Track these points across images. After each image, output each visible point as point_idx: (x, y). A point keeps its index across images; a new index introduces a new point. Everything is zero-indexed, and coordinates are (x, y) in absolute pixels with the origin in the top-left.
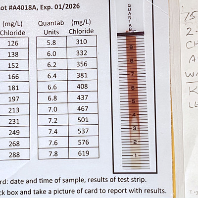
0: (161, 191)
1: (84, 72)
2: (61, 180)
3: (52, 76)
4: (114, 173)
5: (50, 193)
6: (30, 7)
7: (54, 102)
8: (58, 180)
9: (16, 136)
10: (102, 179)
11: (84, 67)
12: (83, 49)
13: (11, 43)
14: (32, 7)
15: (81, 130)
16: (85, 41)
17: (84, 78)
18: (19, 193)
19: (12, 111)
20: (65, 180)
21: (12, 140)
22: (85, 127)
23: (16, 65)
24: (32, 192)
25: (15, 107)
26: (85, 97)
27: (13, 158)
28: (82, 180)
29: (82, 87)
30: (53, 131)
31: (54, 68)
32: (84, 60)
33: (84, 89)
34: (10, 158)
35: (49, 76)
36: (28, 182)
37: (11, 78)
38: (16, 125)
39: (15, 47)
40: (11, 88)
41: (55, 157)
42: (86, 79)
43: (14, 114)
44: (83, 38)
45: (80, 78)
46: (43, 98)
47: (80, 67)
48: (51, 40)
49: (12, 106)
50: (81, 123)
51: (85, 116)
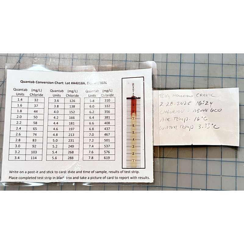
0: (147, 178)
1: (108, 115)
2: (95, 172)
3: (92, 118)
4: (122, 168)
5: (89, 178)
6: (82, 83)
7: (92, 131)
8: (93, 172)
9: (72, 148)
10: (116, 172)
11: (108, 113)
12: (108, 104)
13: (71, 101)
14: (83, 83)
15: (106, 146)
16: (109, 100)
17: (108, 119)
18: (72, 178)
19: (71, 135)
20: (97, 172)
21: (70, 150)
22: (108, 144)
23: (73, 112)
24: (79, 178)
25: (72, 133)
26: (108, 129)
27: (70, 160)
28: (106, 172)
29: (107, 123)
30: (91, 146)
31: (93, 114)
32: (108, 110)
33: (108, 125)
34: (69, 160)
35: (90, 118)
36: (77, 172)
37: (71, 118)
38: (72, 142)
39: (73, 102)
40: (71, 123)
41: (92, 160)
42: (109, 119)
43: (71, 137)
44: (108, 99)
45: (106, 119)
46: (87, 129)
47: (106, 113)
48: (92, 99)
49: (70, 133)
50: (106, 142)
51: (108, 138)
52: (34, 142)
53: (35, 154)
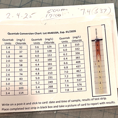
52: (21, 80)
53: (22, 90)
